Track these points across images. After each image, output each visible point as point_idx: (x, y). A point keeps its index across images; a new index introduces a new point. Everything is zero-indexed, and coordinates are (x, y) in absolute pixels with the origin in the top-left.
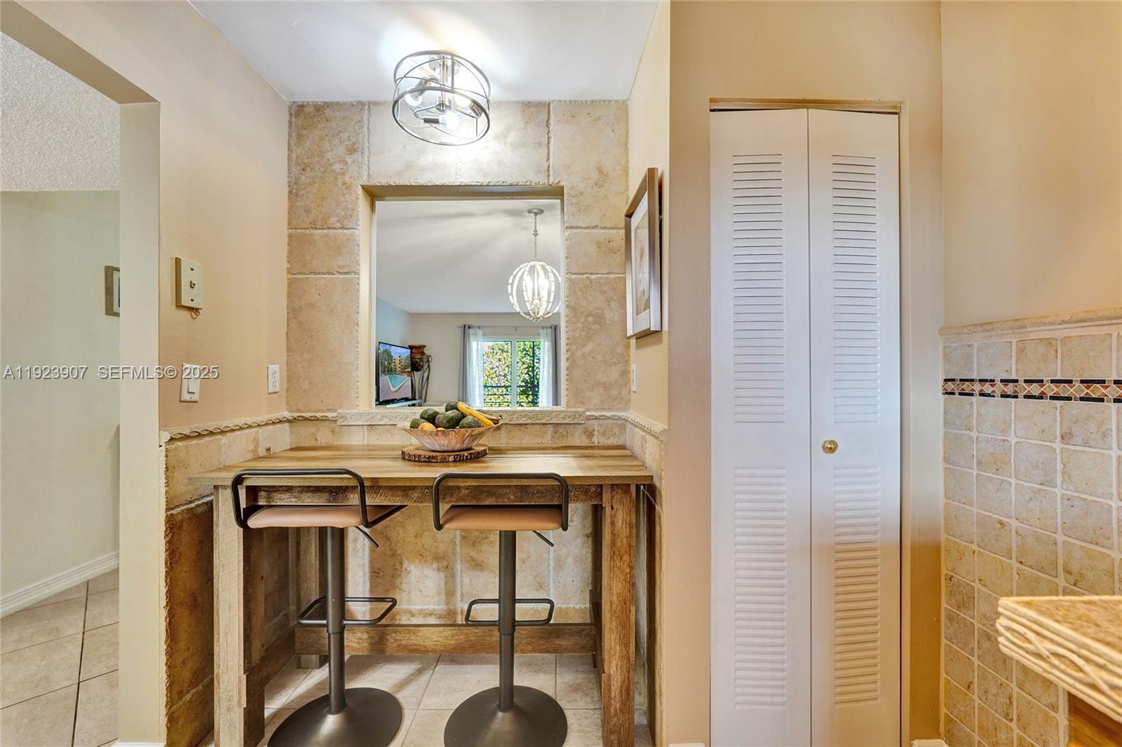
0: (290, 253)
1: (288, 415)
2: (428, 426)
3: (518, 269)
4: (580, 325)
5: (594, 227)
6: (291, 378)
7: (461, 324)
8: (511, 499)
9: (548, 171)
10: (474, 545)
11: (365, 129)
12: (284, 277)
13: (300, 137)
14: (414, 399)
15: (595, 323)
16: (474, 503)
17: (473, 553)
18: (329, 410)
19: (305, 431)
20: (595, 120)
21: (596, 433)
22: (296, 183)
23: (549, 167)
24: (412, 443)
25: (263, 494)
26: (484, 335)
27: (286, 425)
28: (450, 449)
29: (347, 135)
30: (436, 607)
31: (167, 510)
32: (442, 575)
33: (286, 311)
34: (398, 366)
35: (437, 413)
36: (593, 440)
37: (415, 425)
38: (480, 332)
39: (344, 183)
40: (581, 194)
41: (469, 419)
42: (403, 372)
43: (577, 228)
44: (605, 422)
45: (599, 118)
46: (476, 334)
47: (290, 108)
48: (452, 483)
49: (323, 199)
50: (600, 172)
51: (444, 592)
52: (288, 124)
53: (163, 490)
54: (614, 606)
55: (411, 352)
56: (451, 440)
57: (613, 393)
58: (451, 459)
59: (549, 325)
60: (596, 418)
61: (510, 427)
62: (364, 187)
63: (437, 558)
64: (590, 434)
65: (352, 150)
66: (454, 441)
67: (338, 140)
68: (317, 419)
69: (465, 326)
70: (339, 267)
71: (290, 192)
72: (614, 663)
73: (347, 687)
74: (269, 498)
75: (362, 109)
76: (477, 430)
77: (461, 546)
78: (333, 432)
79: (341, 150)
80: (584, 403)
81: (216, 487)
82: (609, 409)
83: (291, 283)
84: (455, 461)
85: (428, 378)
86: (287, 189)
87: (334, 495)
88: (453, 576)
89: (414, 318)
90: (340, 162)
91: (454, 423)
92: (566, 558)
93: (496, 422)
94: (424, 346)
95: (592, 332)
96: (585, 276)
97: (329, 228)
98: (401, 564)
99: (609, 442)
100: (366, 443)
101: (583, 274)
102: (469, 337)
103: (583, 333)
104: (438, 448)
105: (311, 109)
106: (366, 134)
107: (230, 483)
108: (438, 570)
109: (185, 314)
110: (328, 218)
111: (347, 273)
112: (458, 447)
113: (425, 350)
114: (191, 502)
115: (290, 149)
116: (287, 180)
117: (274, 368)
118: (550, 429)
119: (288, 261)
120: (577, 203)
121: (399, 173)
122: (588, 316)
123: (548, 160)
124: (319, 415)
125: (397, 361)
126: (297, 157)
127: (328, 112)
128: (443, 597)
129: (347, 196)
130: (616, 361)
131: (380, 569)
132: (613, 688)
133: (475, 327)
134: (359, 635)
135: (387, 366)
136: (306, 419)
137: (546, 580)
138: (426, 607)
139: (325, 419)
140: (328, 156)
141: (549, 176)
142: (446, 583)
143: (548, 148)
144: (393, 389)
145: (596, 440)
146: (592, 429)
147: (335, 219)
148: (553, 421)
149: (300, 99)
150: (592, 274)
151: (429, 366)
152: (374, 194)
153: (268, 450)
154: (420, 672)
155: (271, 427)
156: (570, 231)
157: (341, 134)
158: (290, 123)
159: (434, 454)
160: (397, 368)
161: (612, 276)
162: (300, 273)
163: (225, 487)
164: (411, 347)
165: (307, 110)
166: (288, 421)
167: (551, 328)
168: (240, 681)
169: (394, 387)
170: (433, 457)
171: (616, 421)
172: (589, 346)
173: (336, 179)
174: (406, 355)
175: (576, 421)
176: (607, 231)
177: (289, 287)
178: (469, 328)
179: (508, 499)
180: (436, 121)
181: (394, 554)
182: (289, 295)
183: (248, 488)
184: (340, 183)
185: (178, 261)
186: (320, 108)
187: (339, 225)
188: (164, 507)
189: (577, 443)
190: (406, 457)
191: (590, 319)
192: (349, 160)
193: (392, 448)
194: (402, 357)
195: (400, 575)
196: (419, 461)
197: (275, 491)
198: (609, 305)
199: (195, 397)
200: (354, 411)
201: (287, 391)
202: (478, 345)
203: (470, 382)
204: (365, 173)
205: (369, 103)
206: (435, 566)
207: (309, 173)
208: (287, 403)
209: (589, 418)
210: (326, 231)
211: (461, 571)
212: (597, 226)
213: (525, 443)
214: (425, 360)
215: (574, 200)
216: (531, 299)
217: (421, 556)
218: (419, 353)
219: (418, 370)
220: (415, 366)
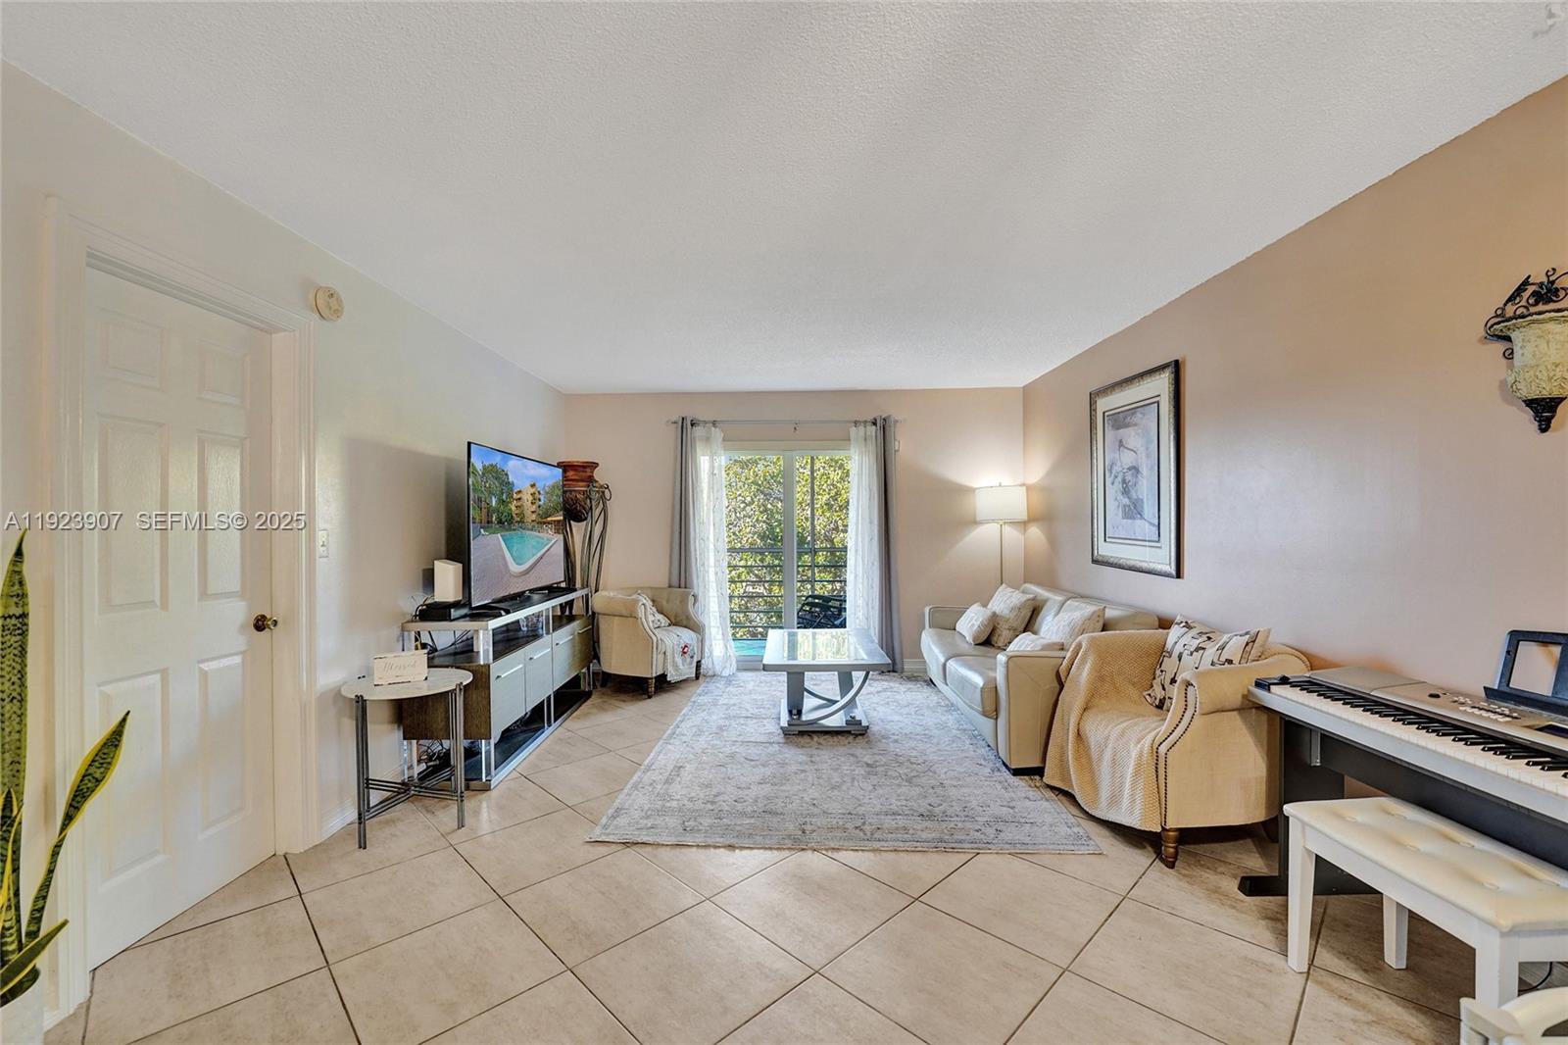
7: (676, 416)
14: (571, 589)
26: (724, 440)
34: (529, 508)
38: (717, 434)
42: (542, 521)
46: (708, 439)
55: (565, 478)
59: (870, 418)
69: (683, 421)
85: (603, 535)
89: (571, 404)
94: (594, 465)
102: (693, 447)
113: (597, 474)
125: (527, 497)
133: (705, 422)
135: (497, 510)
144: (514, 568)
151: (604, 510)
160: (528, 513)
164: (565, 467)
167: (875, 424)
169: (518, 561)
174: (550, 483)
178: (692, 425)
194: (540, 486)
202: (712, 462)
203: (695, 546)
214: (596, 497)
218: (582, 481)
219: (579, 520)
220: (573, 510)
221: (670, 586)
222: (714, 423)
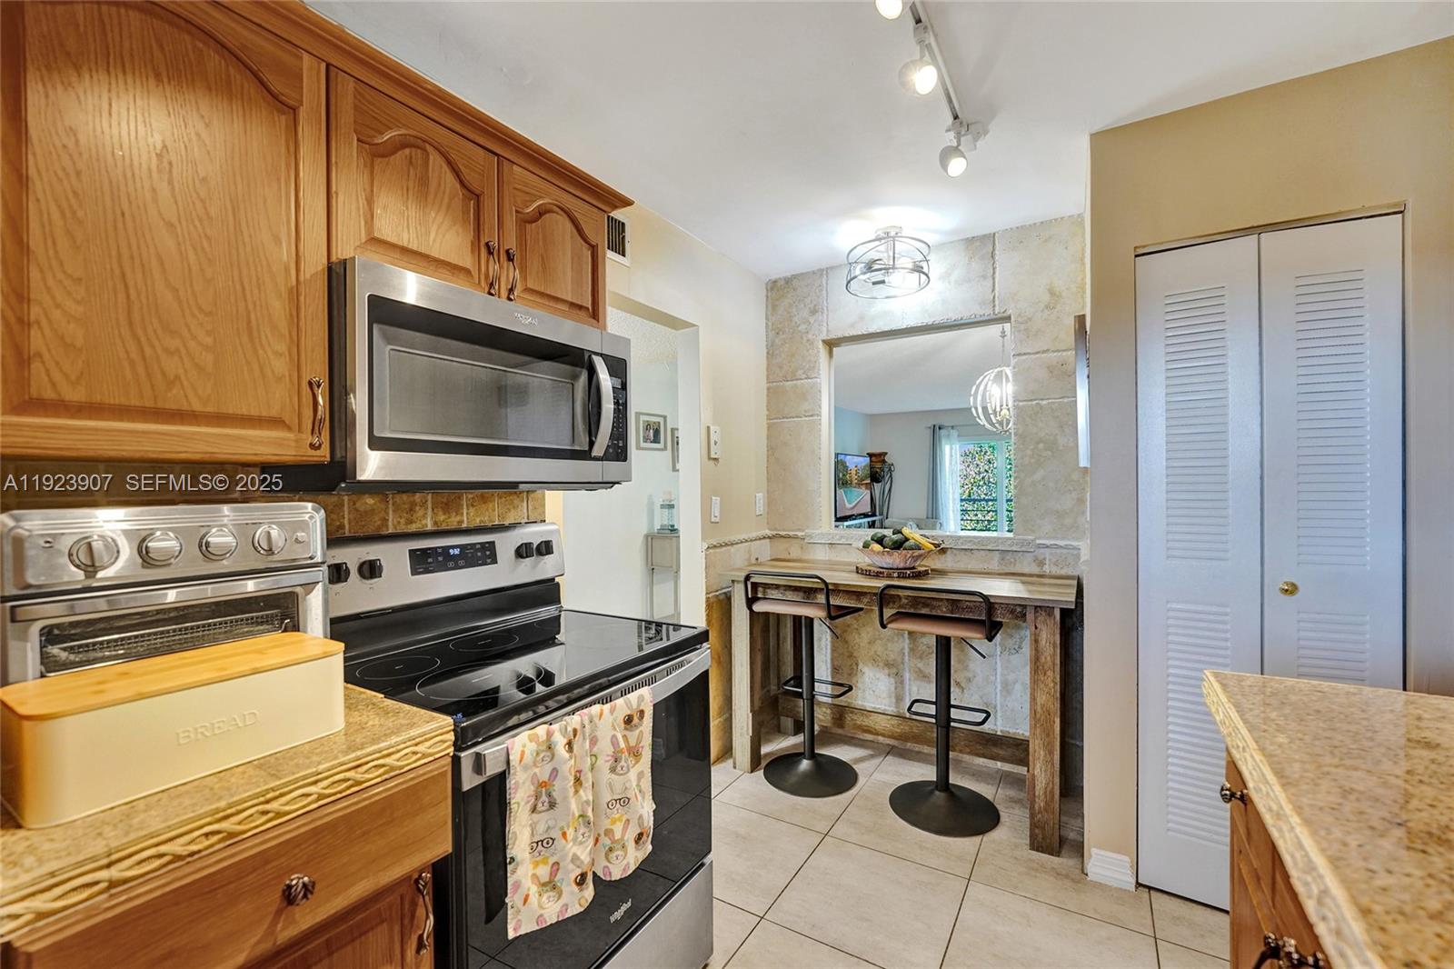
0: (768, 402)
1: (769, 533)
2: (877, 547)
3: (982, 377)
4: (1029, 452)
5: (1044, 352)
6: (770, 502)
7: (930, 424)
8: (943, 611)
9: (994, 301)
10: (921, 658)
11: (824, 292)
12: (764, 423)
13: (774, 307)
14: (874, 515)
15: (1046, 450)
16: (912, 611)
17: (920, 665)
18: (799, 530)
19: (782, 545)
20: (1046, 241)
21: (1047, 562)
22: (772, 346)
23: (994, 297)
24: (865, 560)
25: (760, 589)
26: (959, 436)
27: (768, 540)
28: (895, 567)
29: (810, 298)
30: (887, 708)
31: (707, 593)
32: (892, 681)
33: (766, 449)
34: (855, 477)
35: (885, 536)
36: (1044, 569)
37: (866, 546)
38: (954, 433)
39: (808, 340)
40: (1030, 319)
41: (911, 542)
42: (859, 485)
43: (1025, 354)
44: (1058, 551)
45: (1050, 237)
46: (949, 436)
47: (767, 284)
48: (893, 592)
49: (793, 355)
50: (1052, 293)
51: (893, 695)
52: (765, 299)
53: (704, 580)
54: (1038, 716)
55: (871, 461)
56: (896, 559)
57: (1068, 521)
58: (896, 575)
60: (1047, 547)
61: (955, 551)
62: (824, 341)
63: (888, 665)
64: (1041, 563)
65: (814, 312)
66: (898, 561)
67: (802, 305)
68: (790, 537)
69: (934, 426)
70: (806, 411)
71: (768, 353)
72: (1038, 766)
73: (816, 751)
74: (764, 593)
75: (822, 275)
76: (917, 553)
77: (909, 656)
78: (802, 548)
79: (805, 313)
80: (1033, 531)
81: (733, 581)
82: (1063, 539)
83: (769, 427)
84: (898, 577)
85: (890, 490)
86: (765, 351)
87: (808, 593)
88: (902, 682)
89: (874, 420)
90: (804, 323)
91: (898, 545)
92: (1014, 683)
93: (936, 546)
94: (886, 453)
95: (1042, 460)
96: (1034, 402)
97: (797, 380)
98: (857, 665)
99: (1063, 572)
100: (827, 558)
101: (1031, 400)
102: (940, 440)
103: (1033, 461)
104: (885, 566)
105: (783, 282)
106: (825, 295)
107: (742, 579)
108: (889, 675)
109: (712, 463)
110: (797, 371)
111: (812, 416)
112: (901, 565)
113: (887, 458)
114: (717, 591)
115: (767, 319)
116: (765, 343)
117: (760, 495)
118: (997, 556)
119: (768, 410)
120: (1025, 330)
121: (852, 326)
122: (1038, 443)
123: (993, 290)
124: (791, 533)
125: (855, 473)
126: (773, 324)
127: (795, 282)
128: (894, 700)
129: (811, 351)
130: (1072, 489)
131: (840, 667)
132: (1037, 788)
133: (947, 427)
134: (824, 709)
135: (842, 479)
136: (782, 536)
137: (993, 702)
138: (878, 706)
139: (796, 537)
140: (796, 319)
141: (994, 306)
142: (896, 688)
143: (994, 279)
144: (848, 506)
145: (1047, 569)
146: (1042, 557)
147: (802, 371)
148: (1000, 548)
149: (774, 277)
150: (1042, 399)
151: (891, 476)
152: (831, 344)
153: (757, 559)
154: (872, 756)
155: (758, 542)
156: (1018, 358)
157: (806, 300)
158: (767, 297)
159: (882, 570)
160: (854, 480)
161: (1066, 400)
162: (776, 418)
163: (738, 582)
164: (871, 455)
165: (779, 284)
166: (769, 538)
168: (748, 718)
169: (850, 502)
170: (881, 573)
171: (1071, 551)
172: (1040, 474)
173: (802, 338)
174: (863, 464)
175: (1023, 549)
176: (1060, 354)
177: (768, 430)
178: (940, 428)
179: (942, 611)
180: (883, 282)
181: (851, 656)
182: (768, 437)
183: (752, 583)
184: (805, 338)
185: (708, 427)
186: (788, 281)
187: (804, 376)
188: (704, 593)
189: (1026, 570)
190: (859, 571)
191: (1041, 446)
192: (812, 320)
193: (849, 564)
194: (859, 467)
195: (856, 674)
196: (869, 575)
197: (769, 588)
198: (1063, 431)
199: (717, 520)
200: (817, 532)
201: (768, 513)
202: (951, 449)
203: (941, 496)
204: (825, 329)
205: (827, 268)
206: (886, 671)
207: (782, 336)
208: (768, 523)
209: (1039, 546)
210: (795, 382)
211: (910, 679)
212: (1048, 350)
213: (970, 567)
214: (886, 470)
215: (1022, 327)
216: (998, 409)
217: (874, 661)
218: (879, 462)
219: (878, 482)
220: (875, 477)
221: (927, 518)
222: (953, 427)
